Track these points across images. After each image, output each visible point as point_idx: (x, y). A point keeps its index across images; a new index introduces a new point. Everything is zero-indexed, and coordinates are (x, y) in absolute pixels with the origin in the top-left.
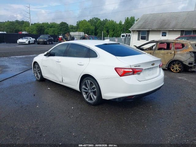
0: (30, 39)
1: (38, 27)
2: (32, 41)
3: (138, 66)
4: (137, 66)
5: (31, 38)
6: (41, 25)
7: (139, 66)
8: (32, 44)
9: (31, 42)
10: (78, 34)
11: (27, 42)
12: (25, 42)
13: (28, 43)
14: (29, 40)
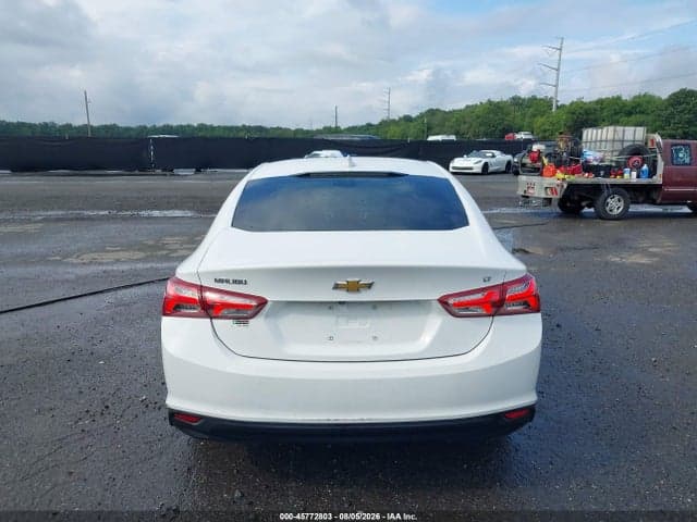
0: (494, 156)
1: (573, 113)
2: (499, 163)
3: (235, 282)
4: (227, 281)
5: (496, 153)
6: (586, 107)
7: (240, 282)
8: (495, 173)
9: (491, 169)
10: (610, 136)
11: (478, 168)
12: (471, 169)
13: (479, 171)
14: (484, 160)
